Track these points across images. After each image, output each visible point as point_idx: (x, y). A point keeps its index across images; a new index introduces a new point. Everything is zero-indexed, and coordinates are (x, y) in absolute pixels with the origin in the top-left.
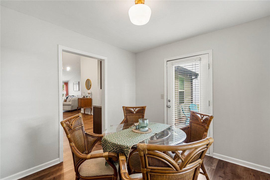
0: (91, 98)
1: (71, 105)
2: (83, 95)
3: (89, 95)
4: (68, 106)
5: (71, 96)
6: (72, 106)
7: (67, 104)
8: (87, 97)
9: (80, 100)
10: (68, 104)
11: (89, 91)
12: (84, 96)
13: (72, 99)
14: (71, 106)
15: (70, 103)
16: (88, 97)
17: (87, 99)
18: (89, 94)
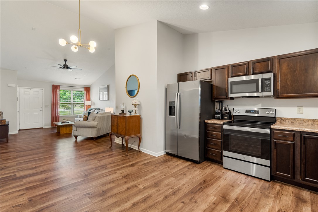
0: (139, 116)
1: (96, 127)
2: (122, 107)
3: (136, 109)
4: (90, 129)
5: (95, 109)
6: (98, 129)
7: (89, 126)
8: (130, 113)
9: (116, 120)
10: (92, 125)
11: (135, 100)
12: (123, 111)
13: (98, 115)
14: (95, 129)
15: (95, 123)
16: (133, 114)
17: (131, 117)
18: (135, 106)
